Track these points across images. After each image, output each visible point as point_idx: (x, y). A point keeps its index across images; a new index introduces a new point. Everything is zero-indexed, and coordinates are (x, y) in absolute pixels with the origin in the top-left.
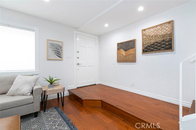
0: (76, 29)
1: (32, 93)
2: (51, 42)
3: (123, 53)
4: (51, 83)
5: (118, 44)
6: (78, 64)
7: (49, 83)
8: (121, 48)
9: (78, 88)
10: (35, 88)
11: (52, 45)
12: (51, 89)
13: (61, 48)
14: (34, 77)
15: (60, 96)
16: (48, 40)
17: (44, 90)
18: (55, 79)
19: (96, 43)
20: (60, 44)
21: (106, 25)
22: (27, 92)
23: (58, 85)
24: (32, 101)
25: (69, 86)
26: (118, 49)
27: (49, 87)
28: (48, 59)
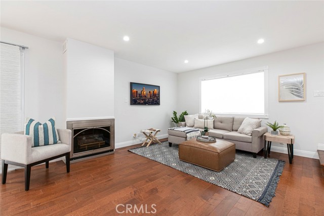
16: (280, 77)
22: (248, 132)
25: (320, 145)
27: (272, 133)
28: (281, 101)
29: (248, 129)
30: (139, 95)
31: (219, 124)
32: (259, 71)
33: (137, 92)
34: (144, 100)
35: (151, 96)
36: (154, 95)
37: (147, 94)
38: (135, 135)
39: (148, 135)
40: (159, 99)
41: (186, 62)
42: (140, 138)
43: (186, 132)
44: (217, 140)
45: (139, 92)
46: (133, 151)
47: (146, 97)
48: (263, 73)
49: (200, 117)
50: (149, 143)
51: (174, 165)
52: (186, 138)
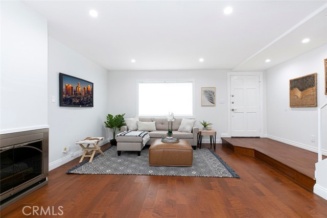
0: (231, 70)
1: (192, 132)
2: (205, 89)
3: (299, 93)
4: (205, 126)
5: (291, 81)
6: (233, 110)
7: (203, 126)
8: (295, 87)
9: (232, 137)
10: (194, 128)
11: (206, 92)
12: (205, 131)
13: (214, 94)
14: (192, 120)
15: (212, 143)
16: (202, 88)
17: (200, 131)
18: (207, 123)
19: (260, 82)
21: (268, 61)
22: (189, 130)
23: (211, 130)
24: (192, 137)
25: (222, 134)
26: (291, 88)
27: (203, 129)
28: (202, 106)
29: (189, 128)
30: (75, 91)
31: (161, 126)
32: (189, 82)
33: (72, 88)
34: (79, 98)
35: (85, 94)
36: (88, 92)
37: (82, 91)
38: (65, 149)
39: (86, 147)
40: (92, 97)
41: (133, 61)
42: (71, 153)
43: (142, 135)
44: (180, 140)
45: (74, 88)
46: (76, 171)
47: (80, 94)
48: (192, 83)
49: (142, 120)
50: (92, 156)
51: (151, 172)
52: (142, 142)
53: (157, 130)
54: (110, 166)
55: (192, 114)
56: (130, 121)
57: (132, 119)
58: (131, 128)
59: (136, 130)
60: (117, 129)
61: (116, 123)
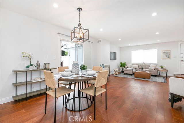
1: (155, 70)
2: (164, 52)
4: (162, 68)
6: (182, 61)
10: (156, 68)
13: (169, 53)
14: (156, 65)
16: (162, 51)
17: (159, 69)
18: (163, 66)
20: (169, 51)
23: (165, 69)
25: (175, 72)
27: (161, 69)
28: (162, 59)
29: (153, 68)
39: (115, 71)
46: (115, 76)
49: (133, 64)
50: (117, 74)
51: (135, 78)
52: (132, 71)
53: (139, 68)
54: (122, 75)
55: (156, 62)
56: (129, 65)
57: (129, 64)
58: (128, 67)
59: (131, 68)
60: (124, 67)
61: (123, 65)
